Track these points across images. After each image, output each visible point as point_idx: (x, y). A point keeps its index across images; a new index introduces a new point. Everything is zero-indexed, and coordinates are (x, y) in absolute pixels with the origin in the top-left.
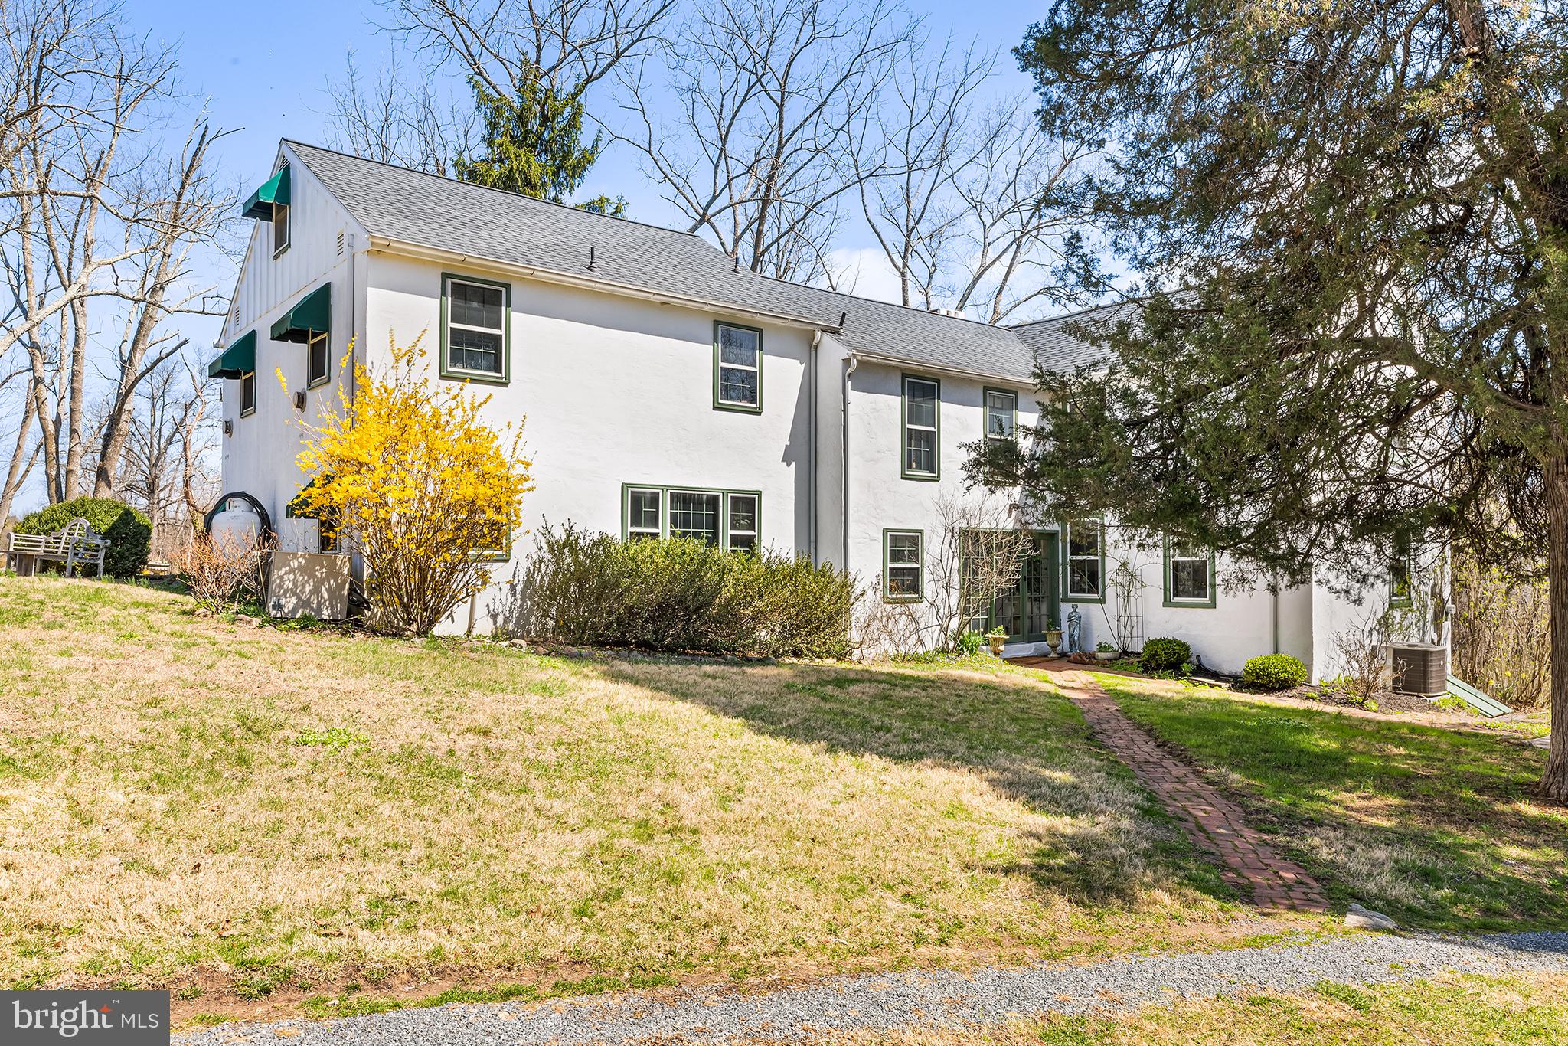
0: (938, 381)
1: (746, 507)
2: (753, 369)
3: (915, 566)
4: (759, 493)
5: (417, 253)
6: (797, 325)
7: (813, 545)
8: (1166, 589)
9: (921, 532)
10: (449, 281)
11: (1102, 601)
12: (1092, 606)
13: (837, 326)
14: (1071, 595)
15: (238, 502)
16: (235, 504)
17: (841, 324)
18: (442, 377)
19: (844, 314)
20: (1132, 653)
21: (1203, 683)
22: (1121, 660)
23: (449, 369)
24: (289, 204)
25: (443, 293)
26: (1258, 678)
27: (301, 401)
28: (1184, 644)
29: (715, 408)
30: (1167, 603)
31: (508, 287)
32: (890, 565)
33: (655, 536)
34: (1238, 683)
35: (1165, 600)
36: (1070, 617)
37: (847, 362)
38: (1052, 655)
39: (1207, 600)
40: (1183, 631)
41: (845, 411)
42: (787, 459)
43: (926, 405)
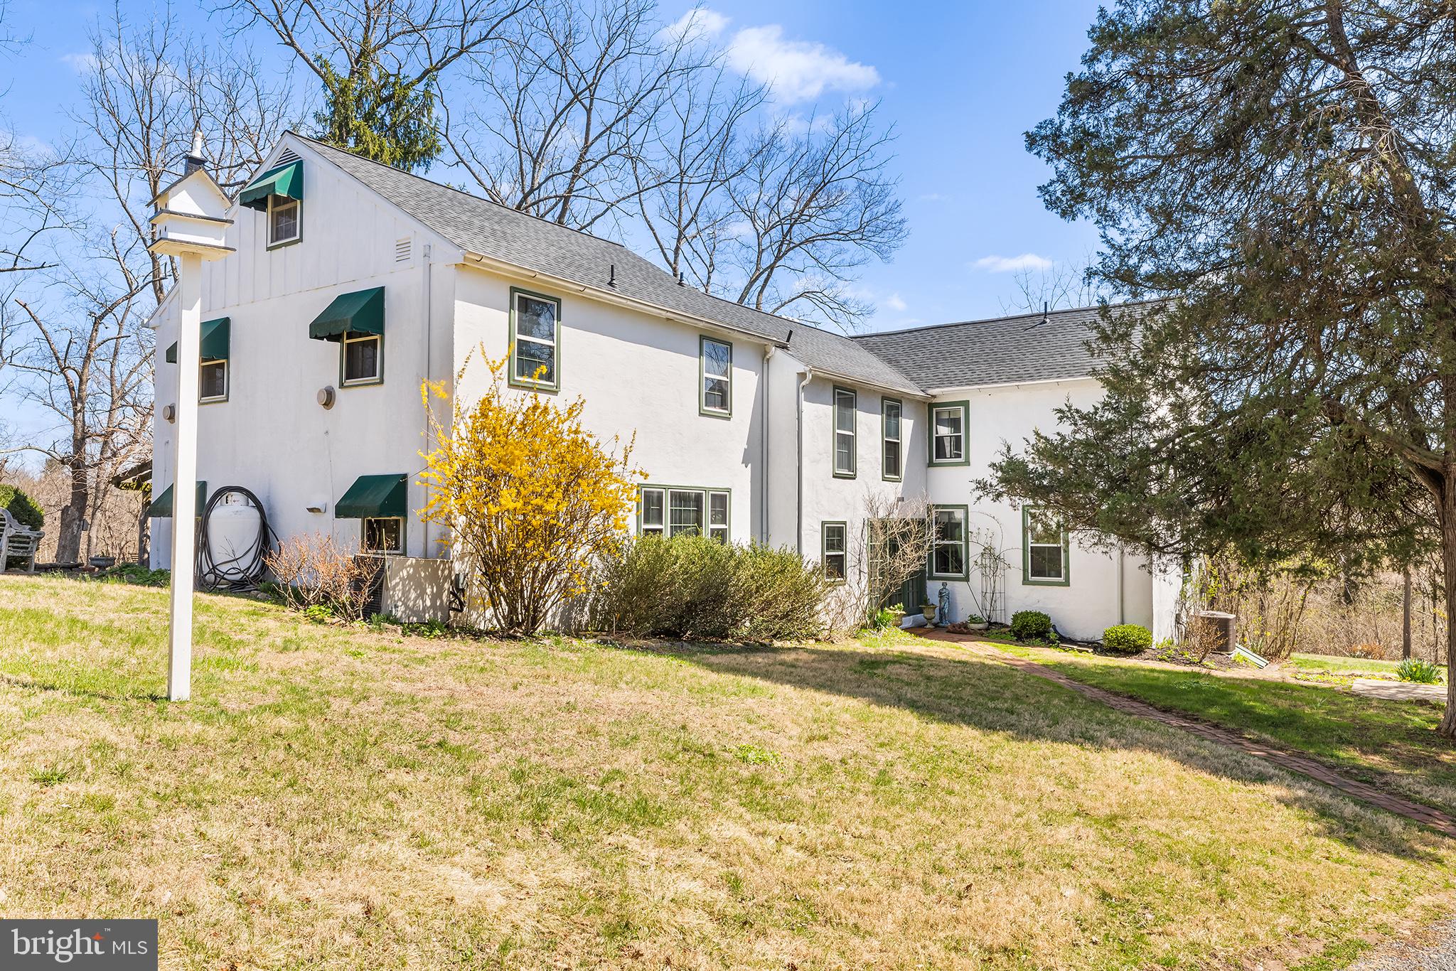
0: (855, 392)
1: (721, 502)
2: (725, 379)
3: (841, 553)
4: (729, 490)
5: (498, 268)
6: (752, 339)
7: (765, 536)
8: (1025, 570)
9: (845, 523)
10: (517, 295)
11: (967, 579)
12: (957, 584)
13: (784, 341)
14: (935, 574)
15: (237, 496)
16: (234, 498)
17: (788, 341)
18: (510, 386)
19: (791, 332)
20: (996, 623)
21: (1073, 649)
22: (990, 629)
23: (516, 378)
24: (301, 198)
25: (512, 307)
26: (1119, 644)
27: (329, 400)
28: (1045, 616)
29: (701, 414)
30: (1026, 581)
31: (559, 301)
32: (827, 554)
33: (661, 531)
34: (1097, 648)
35: (1024, 579)
36: (940, 593)
37: (802, 376)
38: (929, 626)
39: (1062, 579)
40: (1040, 605)
41: (799, 419)
42: (745, 462)
43: (848, 412)
